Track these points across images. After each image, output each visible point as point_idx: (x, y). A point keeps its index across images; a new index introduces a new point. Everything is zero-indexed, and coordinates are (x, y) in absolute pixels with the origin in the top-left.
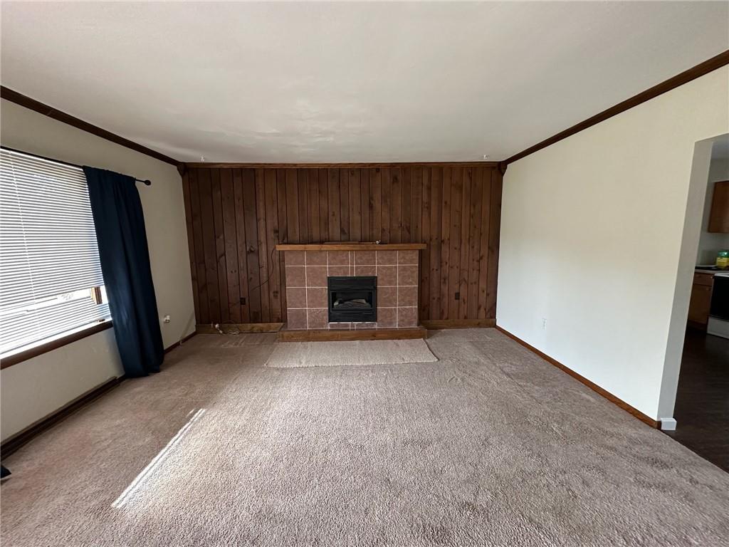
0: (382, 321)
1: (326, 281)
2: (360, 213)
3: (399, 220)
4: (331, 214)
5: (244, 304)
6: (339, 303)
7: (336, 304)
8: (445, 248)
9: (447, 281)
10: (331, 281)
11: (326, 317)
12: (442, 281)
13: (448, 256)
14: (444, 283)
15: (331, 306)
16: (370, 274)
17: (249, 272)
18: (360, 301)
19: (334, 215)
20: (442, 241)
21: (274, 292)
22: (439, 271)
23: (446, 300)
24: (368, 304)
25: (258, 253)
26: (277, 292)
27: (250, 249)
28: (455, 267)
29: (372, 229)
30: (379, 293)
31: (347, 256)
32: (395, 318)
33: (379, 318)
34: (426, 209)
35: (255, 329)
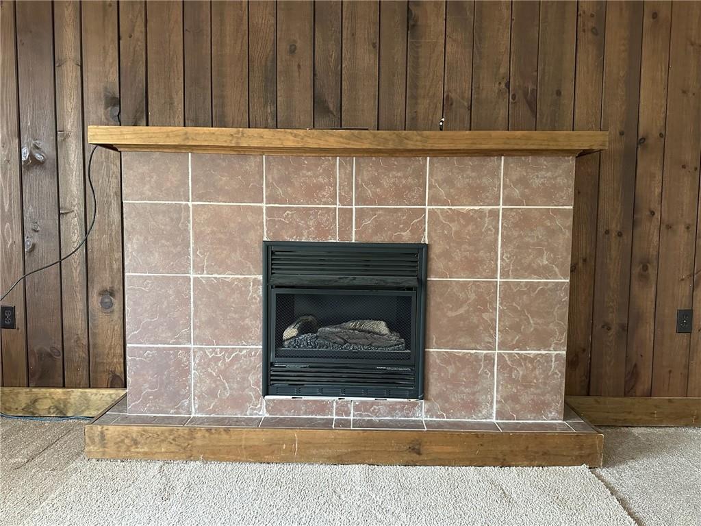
0: (443, 396)
1: (259, 254)
2: (377, 47)
3: (502, 71)
4: (283, 47)
5: (12, 326)
6: (302, 331)
7: (290, 332)
8: (647, 165)
9: (652, 271)
10: (275, 255)
11: (256, 378)
12: (637, 270)
13: (657, 191)
14: (644, 277)
15: (273, 340)
16: (406, 237)
17: (28, 226)
18: (369, 325)
19: (292, 51)
20: (642, 141)
21: (103, 293)
22: (627, 238)
23: (646, 331)
24: (395, 338)
25: (55, 168)
26: (112, 293)
27: (31, 155)
28: (682, 228)
29: (415, 97)
30: (435, 300)
31: (330, 172)
32: (489, 390)
33: (434, 387)
34: (590, 35)
35: (43, 406)
